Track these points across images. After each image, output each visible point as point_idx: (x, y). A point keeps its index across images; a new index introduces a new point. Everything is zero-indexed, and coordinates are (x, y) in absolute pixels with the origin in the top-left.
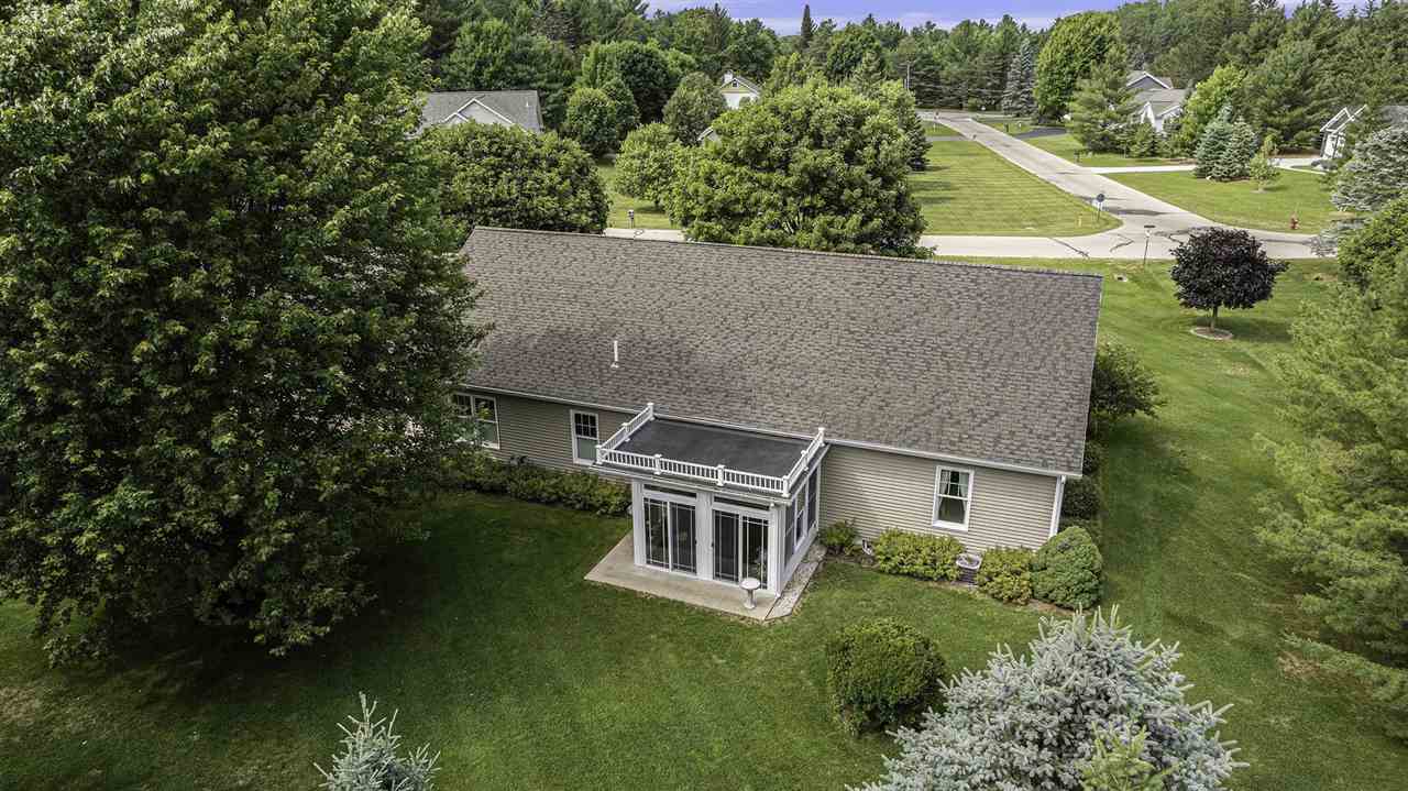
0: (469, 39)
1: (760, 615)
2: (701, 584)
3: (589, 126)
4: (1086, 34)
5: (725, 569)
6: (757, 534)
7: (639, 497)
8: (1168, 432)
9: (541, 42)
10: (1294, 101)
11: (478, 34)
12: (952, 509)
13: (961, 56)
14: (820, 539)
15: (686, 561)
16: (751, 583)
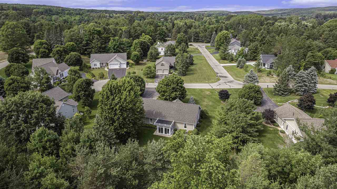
0: (112, 41)
1: (169, 137)
2: (164, 134)
3: (135, 59)
4: (223, 35)
5: (166, 133)
6: (168, 130)
7: (158, 127)
8: (211, 117)
9: (125, 40)
10: (255, 52)
11: (114, 40)
12: (185, 127)
13: (203, 32)
14: (174, 130)
15: (162, 132)
16: (168, 134)
